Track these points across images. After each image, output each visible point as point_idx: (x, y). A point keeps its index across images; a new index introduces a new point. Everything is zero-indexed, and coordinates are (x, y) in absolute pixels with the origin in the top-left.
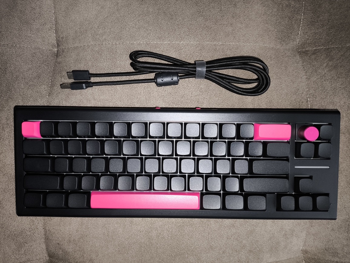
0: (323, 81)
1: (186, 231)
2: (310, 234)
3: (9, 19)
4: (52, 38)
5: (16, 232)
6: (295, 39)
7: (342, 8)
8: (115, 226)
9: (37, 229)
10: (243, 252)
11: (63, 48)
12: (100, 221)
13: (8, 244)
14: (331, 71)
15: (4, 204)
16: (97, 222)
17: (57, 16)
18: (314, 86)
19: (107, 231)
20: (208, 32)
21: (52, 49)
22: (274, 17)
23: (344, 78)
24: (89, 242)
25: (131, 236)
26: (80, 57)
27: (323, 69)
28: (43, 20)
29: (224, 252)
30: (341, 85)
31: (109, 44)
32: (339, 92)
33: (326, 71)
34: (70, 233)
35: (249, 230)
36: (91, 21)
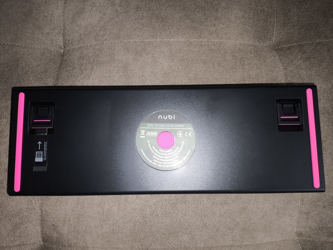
0: (299, 70)
1: (179, 209)
2: (302, 212)
3: (25, 24)
4: (60, 41)
5: (13, 212)
6: (271, 38)
7: (308, 11)
8: (111, 204)
9: (34, 209)
10: (237, 230)
11: (69, 48)
12: (96, 199)
13: (5, 224)
14: (305, 62)
15: (4, 183)
16: (93, 201)
17: (65, 22)
18: (291, 74)
19: (102, 209)
20: (194, 31)
21: (59, 50)
22: (251, 20)
23: (317, 67)
24: (84, 221)
25: (125, 215)
26: (83, 55)
27: (298, 60)
28: (53, 26)
29: (217, 230)
30: (316, 73)
31: (109, 43)
32: (314, 78)
33: (300, 62)
34: (66, 213)
35: (241, 207)
36: (94, 26)
